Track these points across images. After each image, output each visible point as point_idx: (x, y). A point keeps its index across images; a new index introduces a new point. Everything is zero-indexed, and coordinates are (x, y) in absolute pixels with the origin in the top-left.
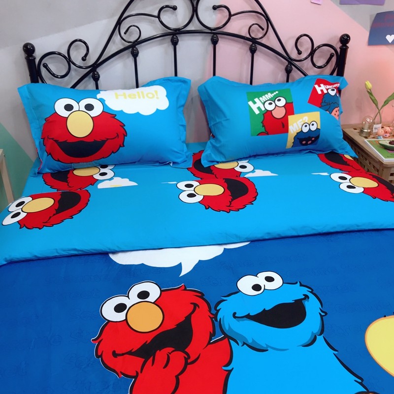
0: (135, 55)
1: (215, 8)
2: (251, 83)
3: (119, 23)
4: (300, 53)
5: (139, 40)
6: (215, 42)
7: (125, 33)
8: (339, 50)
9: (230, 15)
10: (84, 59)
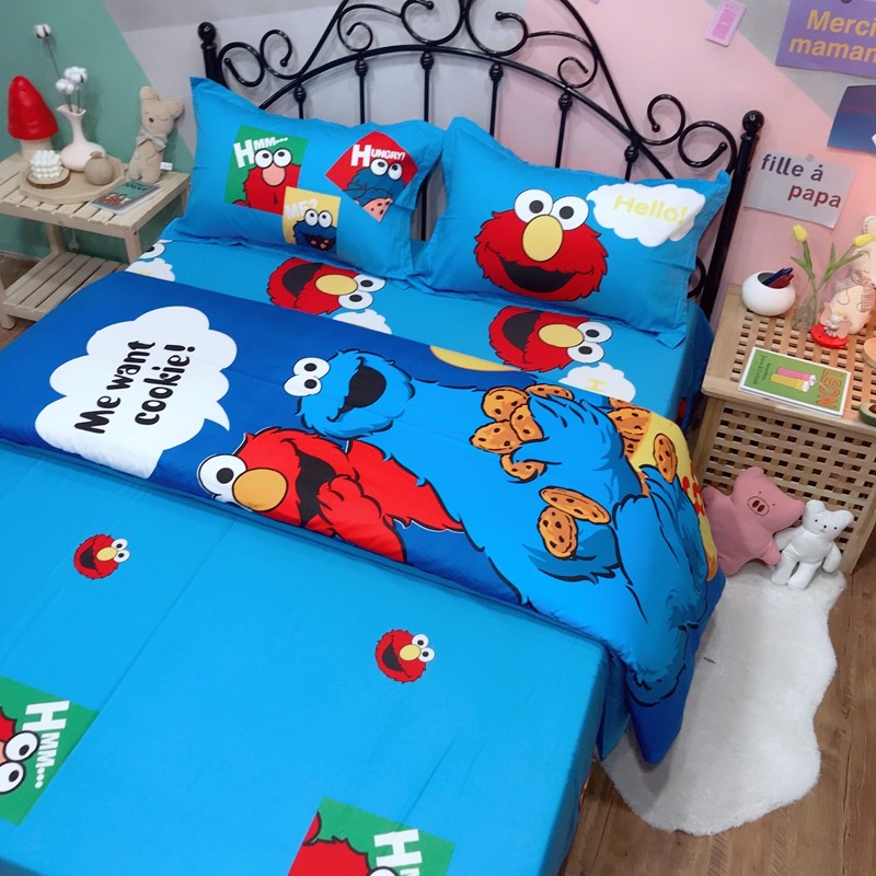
0: (362, 73)
1: (500, 17)
2: (558, 165)
3: (339, 16)
4: (656, 128)
5: (370, 48)
6: (496, 77)
7: (349, 33)
8: (738, 141)
9: (526, 36)
10: (284, 63)
